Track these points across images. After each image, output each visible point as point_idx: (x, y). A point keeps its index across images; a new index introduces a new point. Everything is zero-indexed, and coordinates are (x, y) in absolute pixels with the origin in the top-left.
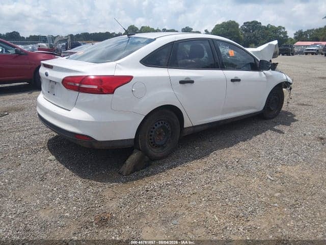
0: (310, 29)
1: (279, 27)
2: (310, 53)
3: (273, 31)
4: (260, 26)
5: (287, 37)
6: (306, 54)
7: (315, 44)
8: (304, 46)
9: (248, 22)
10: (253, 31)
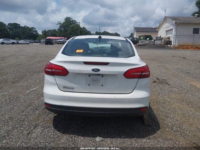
0: (49, 30)
1: (32, 27)
2: (60, 43)
3: (28, 30)
4: (20, 27)
5: (38, 33)
6: (58, 44)
7: (61, 38)
8: (55, 39)
9: (11, 24)
10: (15, 29)
